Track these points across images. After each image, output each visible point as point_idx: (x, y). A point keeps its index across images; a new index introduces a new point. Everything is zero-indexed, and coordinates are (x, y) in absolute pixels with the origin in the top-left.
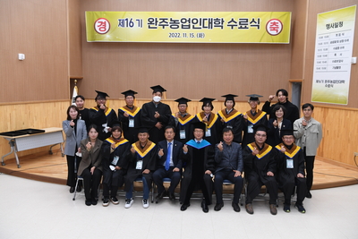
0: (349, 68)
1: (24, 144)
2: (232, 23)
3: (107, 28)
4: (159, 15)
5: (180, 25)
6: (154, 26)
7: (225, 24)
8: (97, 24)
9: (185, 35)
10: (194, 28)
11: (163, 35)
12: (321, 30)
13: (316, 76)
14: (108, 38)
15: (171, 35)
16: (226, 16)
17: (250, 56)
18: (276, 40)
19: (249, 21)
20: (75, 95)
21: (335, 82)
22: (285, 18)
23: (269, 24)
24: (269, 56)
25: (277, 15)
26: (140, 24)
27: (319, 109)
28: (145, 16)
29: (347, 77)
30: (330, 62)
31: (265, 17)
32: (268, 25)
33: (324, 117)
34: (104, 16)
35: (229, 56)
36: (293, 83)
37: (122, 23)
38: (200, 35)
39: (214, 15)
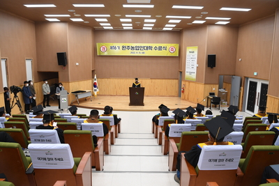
0: (196, 68)
1: (81, 96)
2: (156, 48)
3: (106, 50)
4: (126, 45)
5: (135, 49)
6: (124, 49)
7: (153, 48)
8: (101, 48)
9: (137, 53)
10: (140, 50)
11: (128, 53)
12: (188, 53)
14: (106, 54)
15: (132, 53)
16: (153, 45)
17: (163, 61)
18: (173, 55)
19: (162, 47)
20: (95, 77)
21: (192, 73)
22: (176, 46)
23: (170, 49)
24: (171, 61)
25: (173, 45)
26: (119, 48)
27: (188, 82)
28: (121, 45)
29: (195, 71)
30: (190, 65)
31: (169, 46)
33: (189, 85)
34: (104, 45)
35: (154, 61)
36: (180, 72)
37: (111, 48)
38: (143, 53)
39: (148, 45)
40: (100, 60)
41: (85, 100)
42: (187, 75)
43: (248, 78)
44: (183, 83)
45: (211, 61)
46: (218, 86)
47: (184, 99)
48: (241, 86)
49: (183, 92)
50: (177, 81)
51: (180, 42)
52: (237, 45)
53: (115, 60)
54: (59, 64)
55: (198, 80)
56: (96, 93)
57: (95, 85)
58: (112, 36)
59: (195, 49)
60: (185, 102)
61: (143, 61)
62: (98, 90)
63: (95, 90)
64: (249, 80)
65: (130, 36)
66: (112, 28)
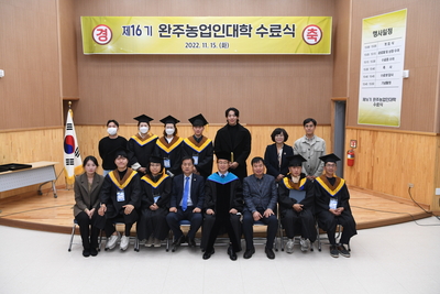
2: (262, 31)
3: (109, 37)
4: (172, 21)
5: (199, 33)
6: (167, 34)
7: (253, 32)
8: (96, 32)
9: (205, 45)
10: (215, 36)
11: (177, 45)
12: (367, 38)
13: (363, 93)
14: (109, 49)
15: (188, 45)
16: (255, 22)
17: (284, 69)
18: (314, 51)
19: (283, 28)
21: (385, 100)
22: (325, 23)
23: (306, 32)
24: (306, 68)
25: (315, 20)
26: (150, 32)
27: (368, 133)
28: (155, 22)
29: (398, 93)
30: (378, 76)
31: (301, 22)
32: (304, 32)
33: (373, 142)
34: (104, 22)
35: (258, 70)
36: (336, 102)
37: (127, 31)
38: (224, 45)
39: (239, 20)
40: (93, 69)
42: (365, 109)
44: (349, 135)
47: (355, 187)
49: (351, 163)
50: (326, 131)
51: (334, 11)
53: (140, 69)
55: (408, 124)
56: (70, 171)
57: (67, 147)
63: (70, 162)
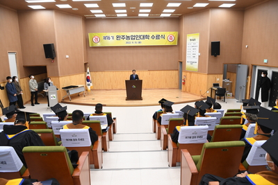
0: (197, 57)
2: (153, 37)
3: (98, 40)
4: (121, 34)
5: (130, 38)
6: (119, 39)
7: (150, 37)
8: (94, 39)
9: (133, 42)
10: (136, 39)
11: (123, 43)
12: (188, 41)
13: (187, 60)
14: (99, 45)
15: (127, 43)
16: (151, 34)
17: (161, 51)
18: (172, 44)
19: (160, 36)
20: (88, 71)
21: (193, 62)
22: (175, 34)
24: (169, 50)
25: (172, 33)
26: (113, 38)
27: (189, 73)
28: (115, 35)
29: (197, 60)
30: (192, 54)
31: (167, 34)
32: (168, 37)
33: (190, 76)
34: (97, 35)
35: (152, 51)
36: (179, 62)
37: (105, 38)
38: (139, 43)
39: (145, 34)
40: (92, 52)
41: (78, 95)
42: (188, 65)
43: (255, 66)
44: (183, 74)
45: (215, 49)
46: (222, 76)
47: (185, 91)
48: (248, 75)
49: (184, 83)
50: (177, 72)
51: (179, 29)
52: (242, 31)
53: (110, 51)
54: (47, 57)
55: (200, 71)
56: (89, 88)
57: (88, 80)
58: (104, 25)
59: (197, 37)
60: (187, 94)
61: (140, 51)
62: (91, 84)
63: (89, 85)
64: (258, 68)
65: (124, 24)
66: (104, 16)
